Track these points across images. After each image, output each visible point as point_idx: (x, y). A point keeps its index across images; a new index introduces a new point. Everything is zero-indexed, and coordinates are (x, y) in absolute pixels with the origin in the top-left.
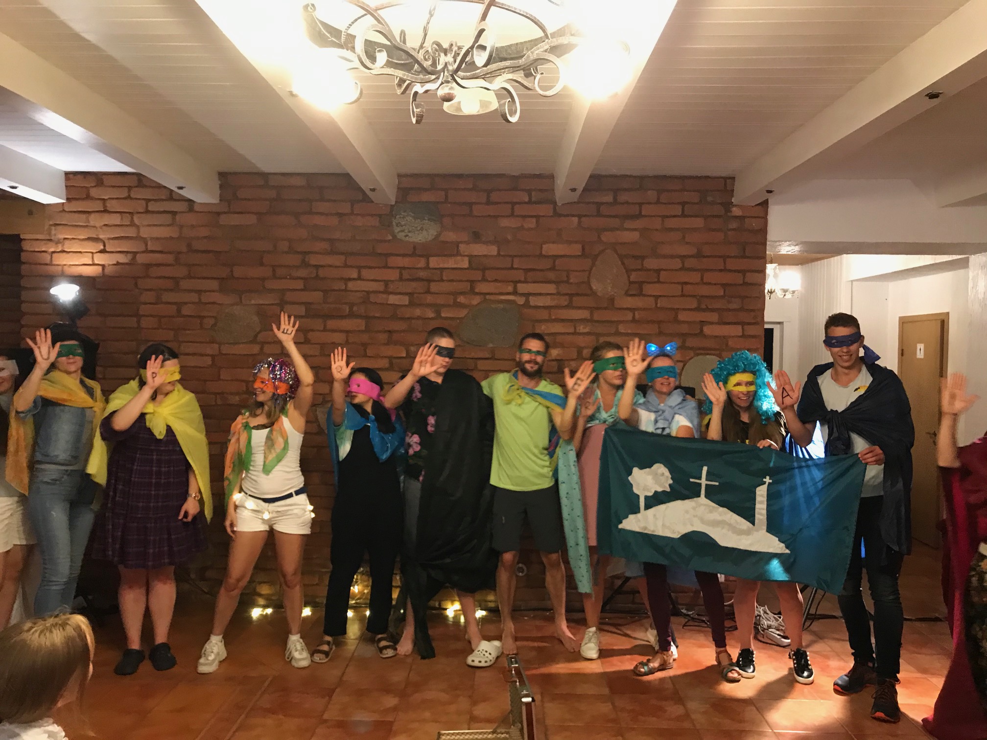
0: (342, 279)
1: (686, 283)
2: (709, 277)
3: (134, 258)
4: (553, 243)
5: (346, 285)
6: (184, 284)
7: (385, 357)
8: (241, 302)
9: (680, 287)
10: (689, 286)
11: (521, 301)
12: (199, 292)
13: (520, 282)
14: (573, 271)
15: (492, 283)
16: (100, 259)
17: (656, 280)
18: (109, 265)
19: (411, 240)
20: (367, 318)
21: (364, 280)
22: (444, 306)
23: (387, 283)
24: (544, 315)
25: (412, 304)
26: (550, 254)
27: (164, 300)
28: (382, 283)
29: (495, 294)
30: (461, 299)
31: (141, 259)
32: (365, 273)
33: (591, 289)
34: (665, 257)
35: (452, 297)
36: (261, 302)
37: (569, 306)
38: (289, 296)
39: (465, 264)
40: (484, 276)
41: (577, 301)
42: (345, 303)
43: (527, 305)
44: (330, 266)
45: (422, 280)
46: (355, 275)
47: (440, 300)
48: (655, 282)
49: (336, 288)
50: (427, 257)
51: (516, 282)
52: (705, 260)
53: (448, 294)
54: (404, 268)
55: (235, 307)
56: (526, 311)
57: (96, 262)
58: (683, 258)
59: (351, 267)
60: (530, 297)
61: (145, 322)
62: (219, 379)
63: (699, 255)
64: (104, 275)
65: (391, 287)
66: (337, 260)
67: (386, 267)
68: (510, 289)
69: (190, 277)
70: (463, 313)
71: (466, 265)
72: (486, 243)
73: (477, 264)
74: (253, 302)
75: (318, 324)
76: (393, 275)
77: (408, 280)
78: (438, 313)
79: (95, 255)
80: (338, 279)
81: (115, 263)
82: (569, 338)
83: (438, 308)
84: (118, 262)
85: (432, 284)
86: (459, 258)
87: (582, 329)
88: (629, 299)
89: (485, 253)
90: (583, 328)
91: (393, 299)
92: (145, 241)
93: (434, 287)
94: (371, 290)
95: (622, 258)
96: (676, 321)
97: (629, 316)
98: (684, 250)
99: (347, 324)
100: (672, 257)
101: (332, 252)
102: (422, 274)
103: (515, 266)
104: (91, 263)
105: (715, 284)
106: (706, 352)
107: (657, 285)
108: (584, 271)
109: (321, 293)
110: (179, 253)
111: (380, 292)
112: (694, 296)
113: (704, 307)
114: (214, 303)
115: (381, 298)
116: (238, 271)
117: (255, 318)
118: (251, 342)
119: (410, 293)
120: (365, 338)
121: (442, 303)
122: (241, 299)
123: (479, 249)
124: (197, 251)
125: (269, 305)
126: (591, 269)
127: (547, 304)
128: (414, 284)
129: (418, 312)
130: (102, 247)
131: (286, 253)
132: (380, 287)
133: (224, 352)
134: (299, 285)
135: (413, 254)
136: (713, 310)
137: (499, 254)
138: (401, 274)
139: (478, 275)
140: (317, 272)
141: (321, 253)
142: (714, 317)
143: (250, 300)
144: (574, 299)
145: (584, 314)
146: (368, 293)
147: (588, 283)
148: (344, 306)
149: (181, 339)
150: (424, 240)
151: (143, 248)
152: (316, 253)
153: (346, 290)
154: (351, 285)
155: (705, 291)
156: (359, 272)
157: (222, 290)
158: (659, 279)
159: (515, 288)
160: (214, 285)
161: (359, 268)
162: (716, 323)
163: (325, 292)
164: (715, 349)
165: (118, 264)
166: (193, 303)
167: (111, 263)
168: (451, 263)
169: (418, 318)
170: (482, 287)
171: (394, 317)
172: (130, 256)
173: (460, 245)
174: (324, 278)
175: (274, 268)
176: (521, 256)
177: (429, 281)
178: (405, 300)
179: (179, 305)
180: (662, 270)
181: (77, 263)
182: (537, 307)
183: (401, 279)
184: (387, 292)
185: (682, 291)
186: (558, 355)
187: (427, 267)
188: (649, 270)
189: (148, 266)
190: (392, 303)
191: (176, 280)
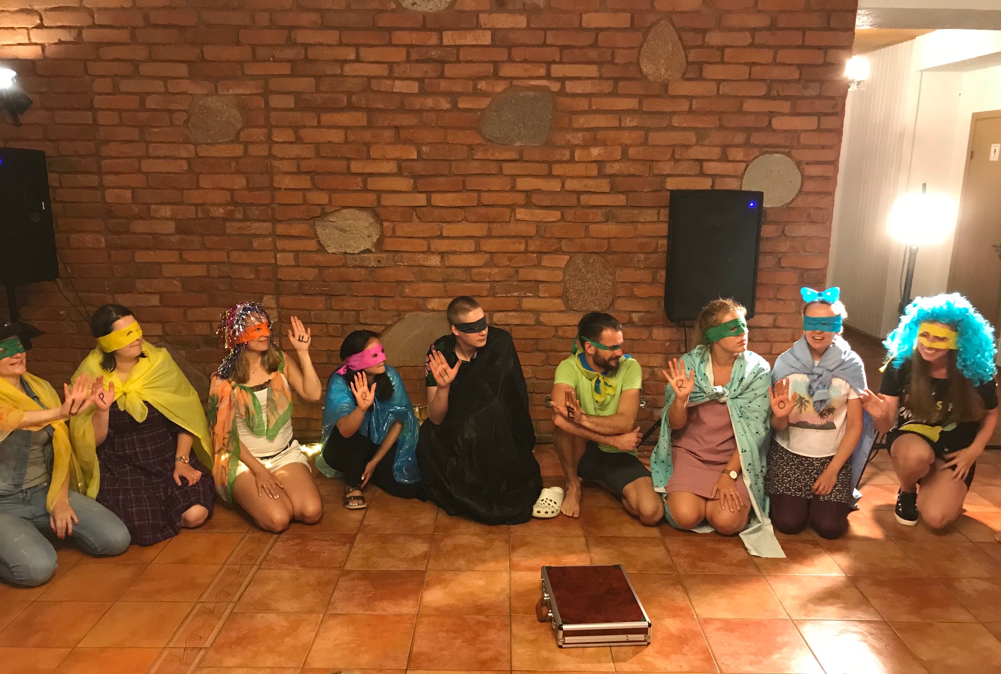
0: (336, 61)
1: (755, 64)
2: (784, 56)
3: (80, 34)
4: (596, 11)
5: (342, 68)
6: (144, 69)
7: (392, 159)
8: (217, 91)
9: (746, 69)
10: (758, 68)
11: (555, 87)
12: (165, 79)
13: (554, 62)
14: (620, 48)
15: (520, 65)
16: (38, 37)
17: (720, 59)
18: (50, 44)
19: (419, 9)
20: (369, 110)
21: (362, 62)
22: (461, 94)
23: (391, 65)
24: (583, 104)
25: (423, 93)
26: (592, 26)
27: (123, 90)
28: (385, 66)
29: (523, 78)
30: (482, 85)
31: (88, 35)
32: (365, 53)
33: (641, 72)
34: (730, 29)
35: (471, 83)
36: (240, 91)
37: (614, 94)
38: (274, 84)
39: (487, 39)
40: (510, 54)
41: (623, 86)
42: (341, 92)
43: (562, 92)
44: (322, 45)
45: (434, 61)
46: (352, 56)
47: (457, 87)
48: (717, 63)
49: (329, 73)
50: (440, 31)
51: (549, 63)
52: (779, 33)
53: (466, 78)
54: (412, 46)
55: (209, 99)
56: (561, 100)
57: (34, 41)
58: (753, 30)
59: (348, 45)
60: (567, 82)
61: (104, 118)
62: (198, 187)
63: (773, 27)
64: (45, 58)
65: (397, 71)
66: (331, 37)
67: (390, 45)
68: (542, 71)
69: (151, 59)
70: (484, 103)
71: (488, 41)
72: (513, 12)
73: (501, 40)
74: (231, 92)
75: (310, 118)
76: (399, 55)
77: (417, 61)
78: (455, 104)
79: (32, 32)
80: (332, 61)
81: (57, 41)
82: (612, 134)
83: (453, 96)
84: (60, 40)
85: (447, 67)
86: (480, 32)
87: (628, 122)
88: (687, 83)
89: (512, 25)
90: (630, 121)
91: (400, 86)
92: (90, 12)
93: (449, 70)
94: (372, 75)
95: (678, 30)
96: (740, 111)
97: (685, 106)
98: (754, 21)
99: (344, 118)
100: (741, 30)
101: (324, 27)
102: (434, 54)
103: (548, 42)
104: (27, 41)
105: (790, 65)
106: (773, 150)
107: (720, 67)
108: (632, 48)
109: (313, 80)
110: (134, 28)
111: (384, 77)
112: (764, 80)
113: (774, 93)
114: (185, 93)
115: (386, 85)
116: (210, 52)
117: (235, 112)
118: (232, 142)
119: (420, 78)
120: (367, 136)
121: (459, 90)
122: (216, 88)
123: (504, 21)
124: (156, 26)
125: (250, 95)
126: (642, 46)
127: (587, 91)
128: (424, 67)
129: (430, 102)
130: (39, 22)
131: (266, 27)
132: (382, 70)
133: (201, 155)
134: (286, 69)
135: (424, 28)
136: (786, 98)
137: (528, 27)
138: (408, 54)
139: (502, 54)
140: (306, 53)
141: (308, 28)
142: (785, 106)
143: (228, 90)
144: (621, 84)
145: (631, 104)
146: (369, 78)
147: (638, 64)
148: (340, 95)
149: (148, 139)
150: (435, 10)
151: (89, 22)
152: (304, 28)
153: (342, 75)
154: (348, 69)
155: (778, 73)
156: (357, 53)
157: (192, 76)
158: (722, 58)
159: (548, 70)
160: (183, 70)
161: (357, 46)
162: (788, 114)
163: (317, 78)
164: (785, 147)
165: (60, 42)
166: (160, 94)
167: (52, 42)
168: (469, 39)
169: (432, 110)
170: (507, 70)
171: (403, 109)
172: (74, 32)
173: (480, 15)
174: (316, 61)
175: (254, 47)
176: (556, 29)
177: (442, 62)
178: (414, 87)
179: (143, 96)
180: (728, 46)
181: (10, 43)
182: (574, 95)
183: (408, 61)
184: (391, 77)
185: (750, 74)
186: (599, 155)
187: (441, 45)
188: (713, 47)
189: (98, 45)
190: (398, 91)
191: (135, 64)
